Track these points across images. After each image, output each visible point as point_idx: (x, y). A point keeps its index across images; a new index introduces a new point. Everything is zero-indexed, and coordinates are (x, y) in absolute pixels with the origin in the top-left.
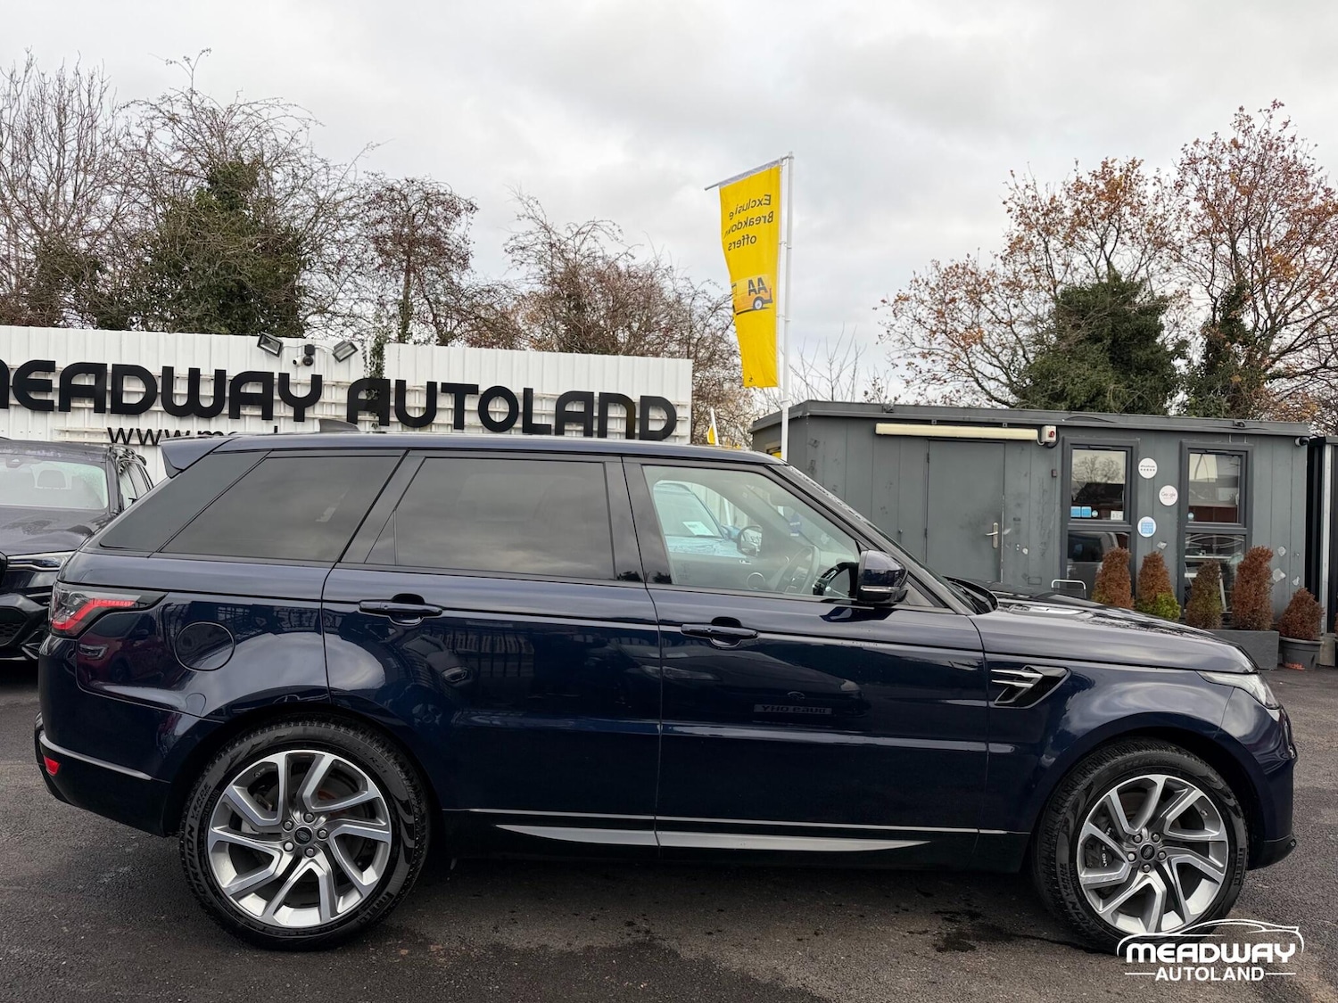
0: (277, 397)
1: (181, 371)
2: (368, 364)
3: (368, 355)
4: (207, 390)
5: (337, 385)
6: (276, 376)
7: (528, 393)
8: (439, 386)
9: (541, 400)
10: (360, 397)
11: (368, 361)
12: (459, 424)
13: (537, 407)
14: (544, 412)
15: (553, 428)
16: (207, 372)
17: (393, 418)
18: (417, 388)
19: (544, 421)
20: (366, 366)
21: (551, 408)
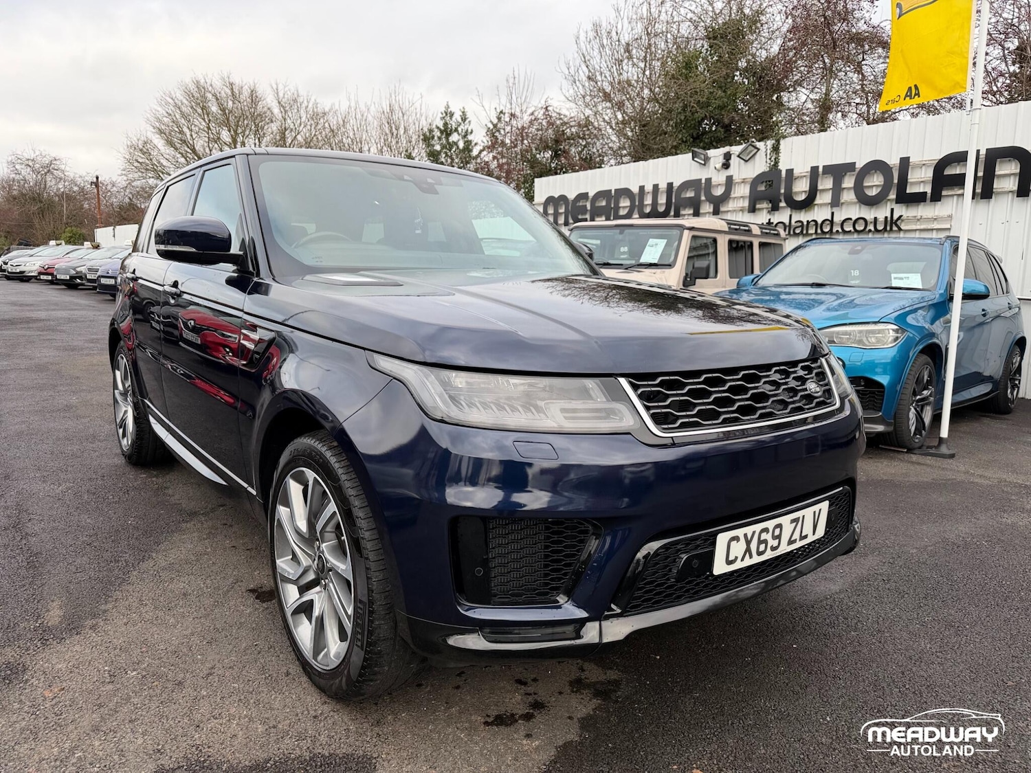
0: (703, 198)
1: (649, 188)
2: (768, 160)
3: (769, 152)
4: (662, 200)
5: (744, 181)
6: (703, 181)
7: (905, 162)
8: (821, 169)
9: (921, 168)
10: (759, 189)
11: (768, 157)
12: (836, 203)
13: (913, 176)
14: (920, 181)
15: (929, 195)
16: (663, 186)
17: (783, 204)
18: (803, 174)
19: (920, 189)
20: (766, 162)
21: (928, 174)
